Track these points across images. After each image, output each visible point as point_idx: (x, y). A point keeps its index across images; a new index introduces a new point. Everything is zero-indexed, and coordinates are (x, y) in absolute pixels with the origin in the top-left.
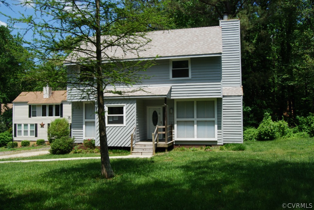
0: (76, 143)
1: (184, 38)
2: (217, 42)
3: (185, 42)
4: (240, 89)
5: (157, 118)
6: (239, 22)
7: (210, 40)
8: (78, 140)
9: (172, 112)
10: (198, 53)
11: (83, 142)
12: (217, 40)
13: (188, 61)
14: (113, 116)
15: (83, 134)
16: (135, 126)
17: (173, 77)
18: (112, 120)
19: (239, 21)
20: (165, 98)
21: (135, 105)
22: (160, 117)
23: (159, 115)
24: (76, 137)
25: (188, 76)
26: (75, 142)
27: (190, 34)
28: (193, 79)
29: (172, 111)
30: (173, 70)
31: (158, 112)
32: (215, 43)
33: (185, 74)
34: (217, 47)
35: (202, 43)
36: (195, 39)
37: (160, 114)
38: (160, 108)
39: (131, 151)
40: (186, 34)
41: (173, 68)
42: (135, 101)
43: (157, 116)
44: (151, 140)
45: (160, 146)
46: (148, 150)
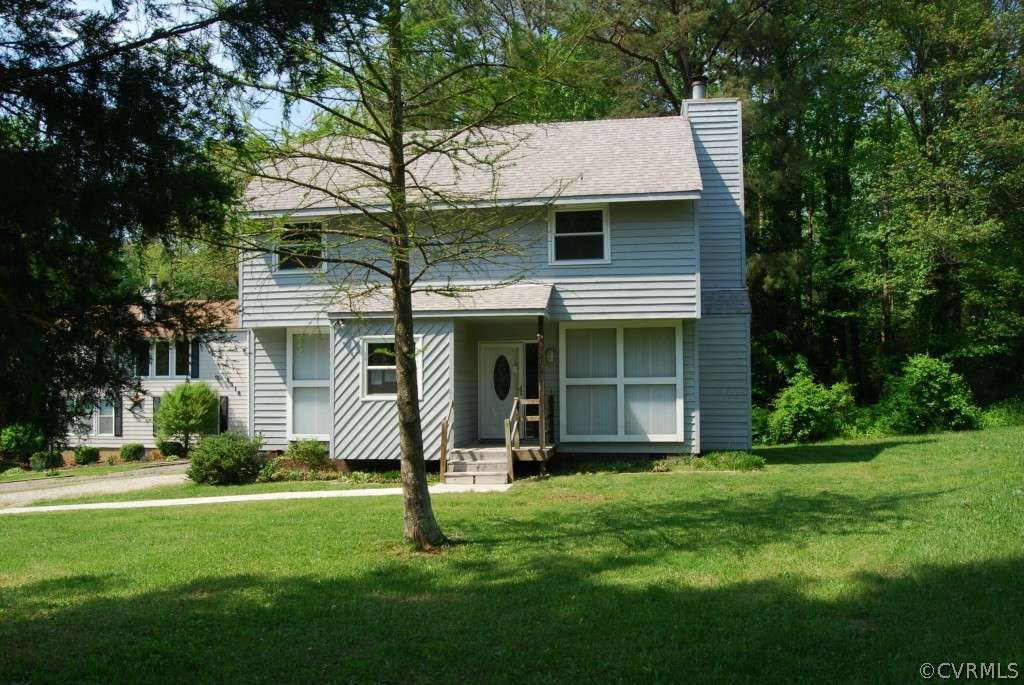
0: (265, 451)
1: (584, 148)
2: (681, 160)
3: (589, 160)
4: (743, 294)
5: (509, 378)
6: (738, 106)
7: (661, 154)
8: (270, 441)
9: (552, 360)
10: (633, 190)
11: (286, 449)
12: (681, 154)
13: (601, 212)
14: (383, 371)
15: (285, 424)
16: (449, 399)
17: (559, 257)
18: (379, 383)
19: (740, 103)
20: (541, 318)
21: (450, 339)
22: (517, 375)
23: (513, 369)
24: (267, 434)
25: (600, 255)
26: (264, 448)
27: (601, 137)
28: (617, 264)
29: (552, 357)
30: (557, 238)
31: (510, 360)
32: (676, 163)
33: (592, 249)
34: (685, 174)
35: (639, 161)
36: (618, 150)
37: (517, 365)
38: (517, 348)
39: (443, 473)
40: (590, 136)
41: (557, 232)
42: (451, 326)
43: (507, 371)
44: (501, 442)
45: (527, 457)
46: (492, 470)
